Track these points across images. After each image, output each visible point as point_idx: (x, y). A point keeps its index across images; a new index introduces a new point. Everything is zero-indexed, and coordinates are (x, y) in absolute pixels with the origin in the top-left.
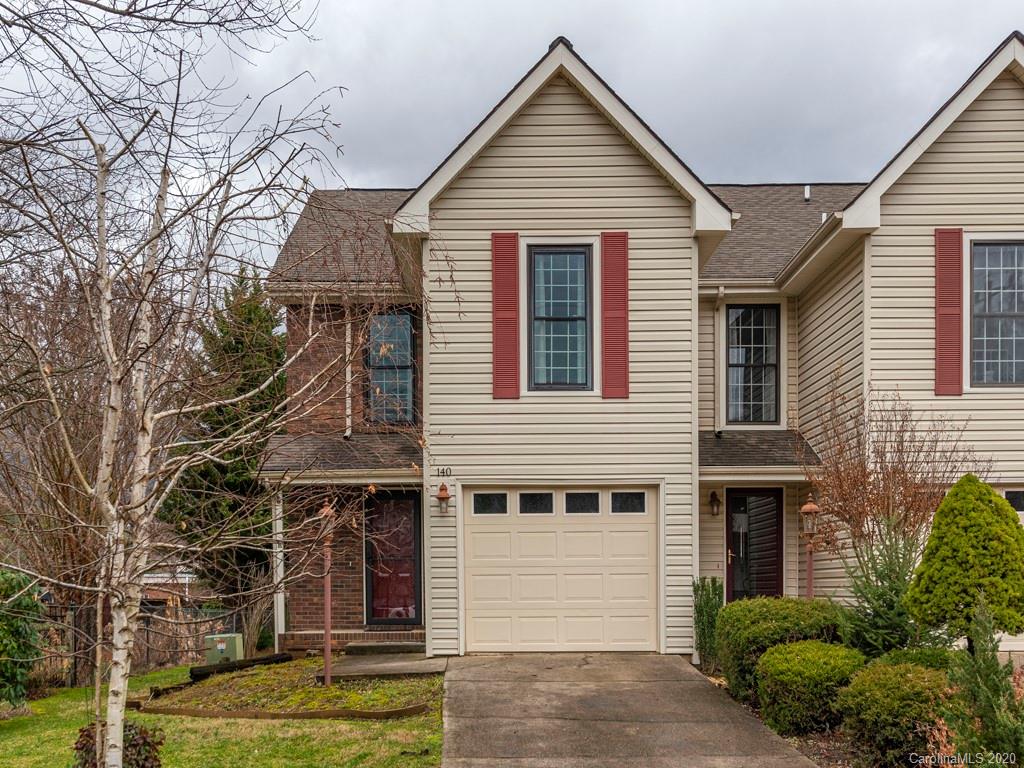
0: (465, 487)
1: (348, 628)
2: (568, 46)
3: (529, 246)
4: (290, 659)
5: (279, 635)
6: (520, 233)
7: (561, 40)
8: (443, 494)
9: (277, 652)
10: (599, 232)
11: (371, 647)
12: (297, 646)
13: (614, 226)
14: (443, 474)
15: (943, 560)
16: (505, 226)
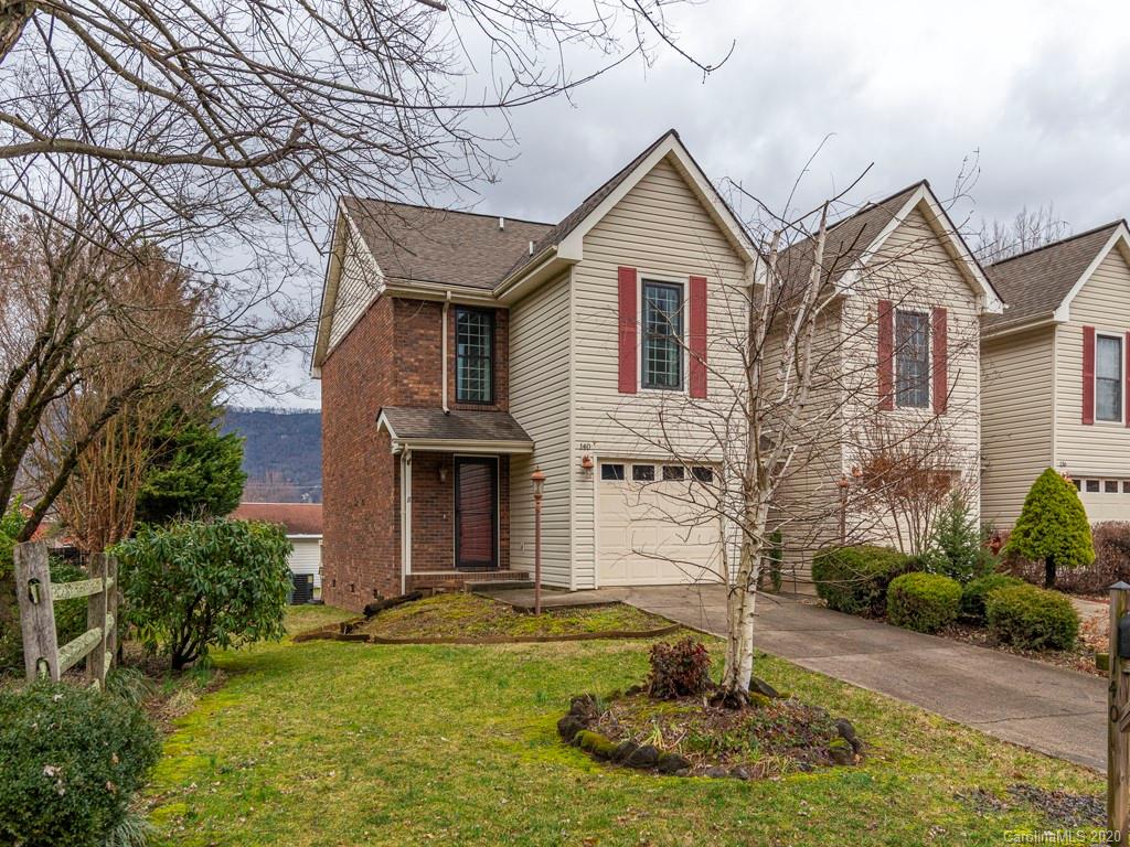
0: (599, 459)
1: (441, 570)
2: (676, 136)
3: (643, 280)
4: (420, 597)
5: (406, 576)
6: (638, 269)
7: (673, 132)
8: (587, 464)
9: (403, 593)
10: (688, 275)
11: (492, 585)
12: (422, 586)
13: (700, 272)
14: (585, 448)
15: (1049, 521)
16: (629, 262)
